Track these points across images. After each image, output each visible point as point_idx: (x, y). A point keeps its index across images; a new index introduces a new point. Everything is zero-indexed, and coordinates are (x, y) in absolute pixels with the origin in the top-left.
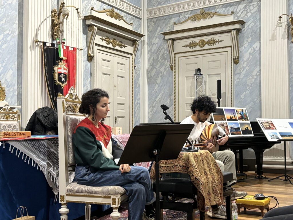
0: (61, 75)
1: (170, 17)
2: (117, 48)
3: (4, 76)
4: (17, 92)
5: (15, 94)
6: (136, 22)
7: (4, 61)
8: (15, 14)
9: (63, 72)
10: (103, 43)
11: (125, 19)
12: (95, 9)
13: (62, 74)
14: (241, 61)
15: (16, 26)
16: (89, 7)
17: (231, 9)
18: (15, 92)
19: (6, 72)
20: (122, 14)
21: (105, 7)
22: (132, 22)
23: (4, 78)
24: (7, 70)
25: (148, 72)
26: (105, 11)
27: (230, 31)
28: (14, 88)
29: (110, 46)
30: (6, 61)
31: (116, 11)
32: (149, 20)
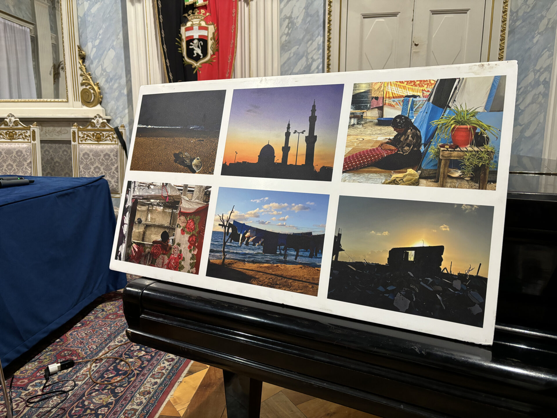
0: (191, 44)
3: (100, 63)
4: (126, 89)
5: (123, 93)
7: (98, 36)
9: (196, 36)
13: (194, 39)
18: (124, 89)
19: (102, 55)
23: (100, 66)
24: (104, 51)
28: (119, 83)
30: (100, 35)
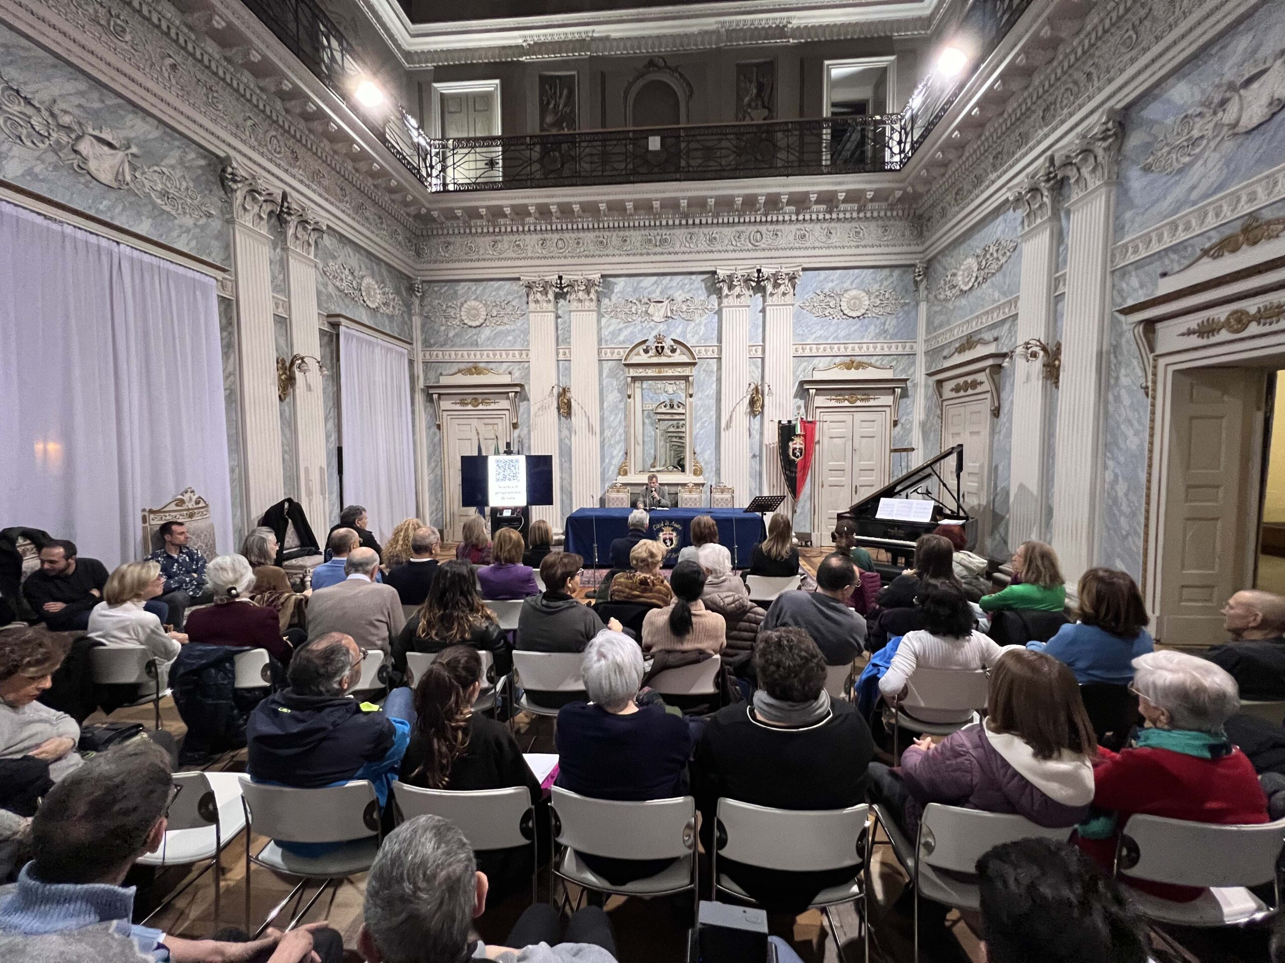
1: (942, 348)
2: (858, 403)
6: (905, 361)
8: (713, 402)
10: (833, 403)
11: (878, 364)
12: (821, 366)
14: (1002, 415)
15: (713, 413)
16: (811, 367)
17: (995, 333)
20: (873, 360)
21: (838, 360)
22: (894, 364)
25: (923, 425)
26: (836, 365)
27: (983, 370)
29: (846, 403)
31: (858, 359)
32: (926, 353)
